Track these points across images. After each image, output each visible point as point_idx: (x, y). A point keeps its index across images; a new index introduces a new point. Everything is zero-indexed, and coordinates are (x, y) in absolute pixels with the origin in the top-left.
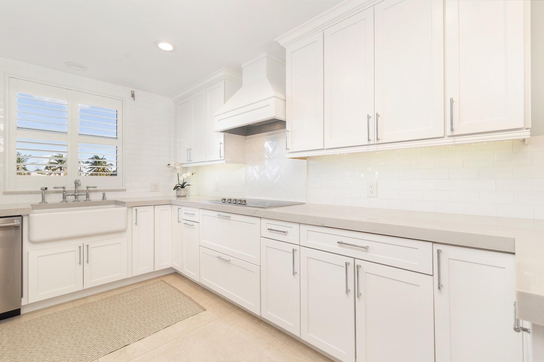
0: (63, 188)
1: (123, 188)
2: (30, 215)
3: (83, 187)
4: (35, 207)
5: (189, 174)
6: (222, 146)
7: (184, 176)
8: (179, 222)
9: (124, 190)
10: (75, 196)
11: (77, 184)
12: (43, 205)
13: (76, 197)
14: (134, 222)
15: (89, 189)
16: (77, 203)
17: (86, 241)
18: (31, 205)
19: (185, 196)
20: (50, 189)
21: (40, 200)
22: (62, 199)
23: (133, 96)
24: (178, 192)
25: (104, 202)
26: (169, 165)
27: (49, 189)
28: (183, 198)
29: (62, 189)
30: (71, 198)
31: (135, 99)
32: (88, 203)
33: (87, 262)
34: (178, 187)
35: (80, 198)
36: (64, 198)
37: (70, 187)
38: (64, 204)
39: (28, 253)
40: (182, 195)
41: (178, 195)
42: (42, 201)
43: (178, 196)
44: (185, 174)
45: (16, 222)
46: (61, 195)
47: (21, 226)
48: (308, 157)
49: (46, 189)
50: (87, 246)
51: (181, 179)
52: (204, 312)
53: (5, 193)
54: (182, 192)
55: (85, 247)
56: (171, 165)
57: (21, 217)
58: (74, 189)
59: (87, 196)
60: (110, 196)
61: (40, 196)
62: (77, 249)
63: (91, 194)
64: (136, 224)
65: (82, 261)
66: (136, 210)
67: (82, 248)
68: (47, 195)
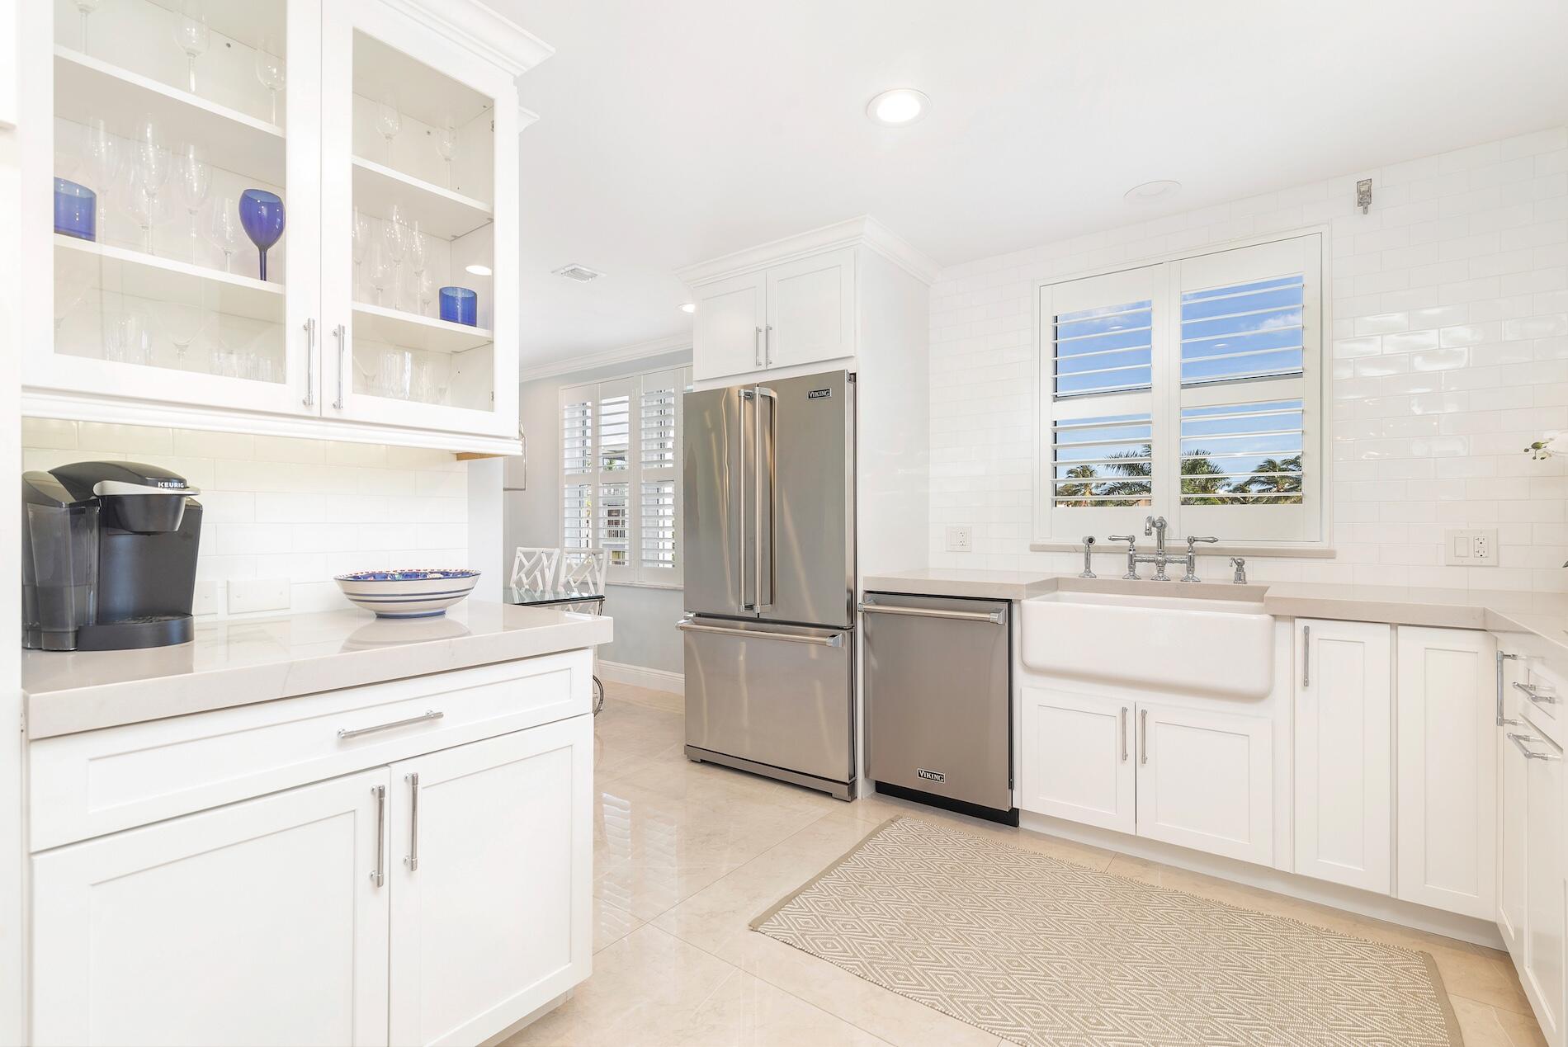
0: (1129, 539)
1: (1323, 546)
3: (1176, 538)
8: (1504, 721)
9: (1329, 555)
10: (1158, 563)
11: (1162, 528)
12: (1087, 582)
13: (1161, 565)
14: (1299, 675)
15: (1194, 544)
16: (1161, 587)
17: (1144, 699)
20: (1100, 541)
22: (1125, 571)
23: (1363, 199)
25: (1239, 590)
26: (1537, 445)
27: (1097, 543)
29: (1128, 543)
30: (1146, 571)
32: (1190, 589)
33: (1144, 759)
35: (1169, 569)
36: (1132, 566)
38: (1130, 585)
42: (1084, 571)
46: (1125, 560)
47: (1007, 625)
49: (1089, 539)
50: (1143, 713)
53: (1035, 548)
55: (1139, 715)
56: (1550, 447)
57: (1009, 604)
58: (1155, 544)
59: (1190, 565)
61: (1079, 558)
62: (1118, 713)
63: (1199, 562)
64: (1306, 683)
65: (1130, 751)
66: (1307, 629)
67: (1130, 715)
68: (1094, 558)
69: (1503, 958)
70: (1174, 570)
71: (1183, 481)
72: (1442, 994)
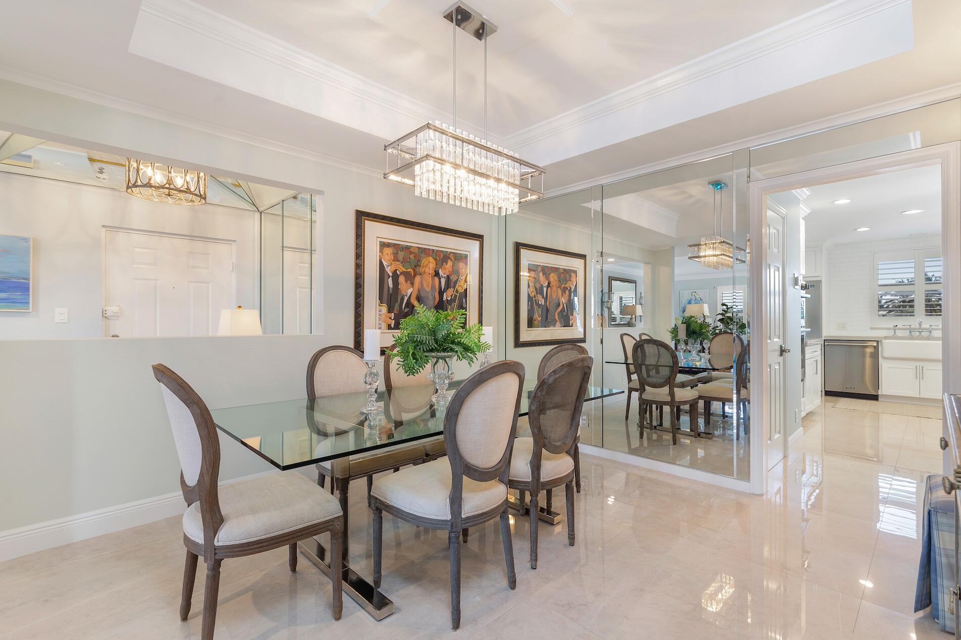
2: (885, 341)
3: (925, 325)
4: (886, 338)
10: (919, 332)
11: (921, 324)
12: (895, 337)
13: (921, 332)
16: (921, 338)
17: (921, 364)
21: (892, 334)
22: (908, 334)
27: (898, 327)
29: (909, 327)
30: (916, 333)
32: (930, 338)
33: (923, 378)
36: (911, 333)
37: (915, 325)
38: (911, 337)
39: (882, 364)
45: (873, 344)
46: (909, 331)
47: (877, 347)
50: (922, 367)
57: (878, 342)
58: (918, 327)
59: (930, 332)
61: (893, 331)
62: (914, 368)
63: (933, 331)
65: (918, 377)
67: (918, 368)
68: (897, 331)
70: (924, 334)
71: (926, 310)
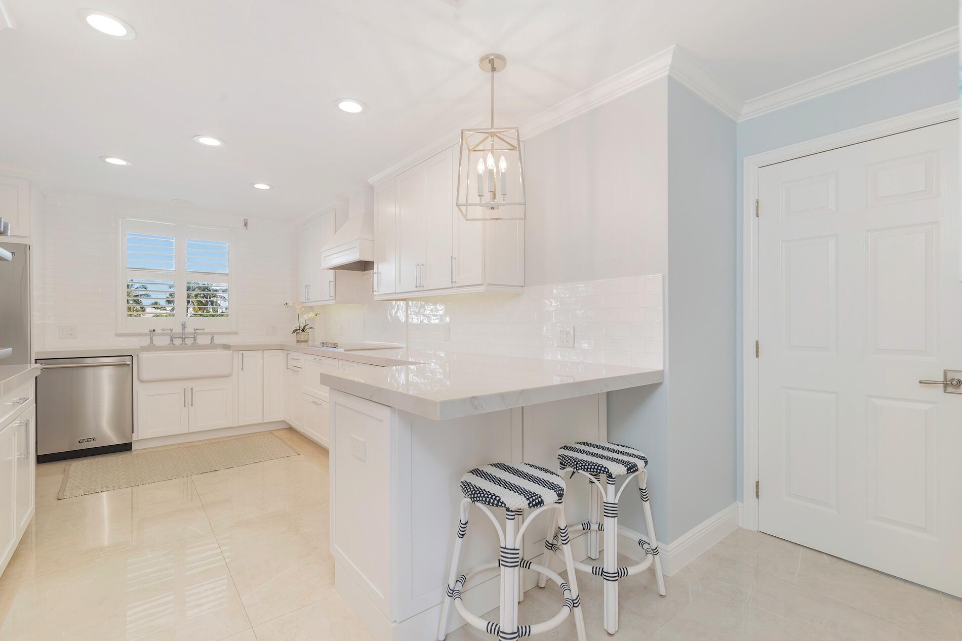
0: (170, 330)
1: (235, 331)
2: (139, 355)
3: (189, 330)
4: (144, 349)
5: (311, 315)
6: (332, 284)
7: (306, 317)
8: (287, 369)
9: (236, 333)
10: (182, 338)
11: (184, 326)
12: (152, 347)
13: (183, 339)
14: (241, 367)
15: (196, 331)
16: (184, 347)
17: (191, 384)
18: (140, 347)
19: (307, 341)
20: (158, 331)
21: (148, 342)
22: (169, 342)
23: (246, 224)
24: (298, 336)
25: (212, 346)
26: (286, 304)
27: (156, 332)
28: (303, 344)
29: (170, 332)
30: (178, 342)
31: (248, 228)
32: (196, 347)
33: (192, 405)
34: (297, 330)
35: (187, 340)
36: (172, 340)
37: (178, 330)
38: (172, 347)
39: (138, 392)
40: (302, 340)
41: (297, 339)
42: (151, 343)
43: (298, 341)
44: (307, 315)
45: (128, 360)
46: (169, 338)
47: (131, 365)
48: (407, 298)
49: (154, 331)
50: (192, 389)
51: (302, 321)
52: (297, 456)
54: (303, 336)
55: (190, 390)
56: (289, 304)
57: (131, 357)
58: (181, 331)
59: (195, 339)
60: (218, 340)
61: (149, 338)
62: (181, 391)
63: (198, 337)
64: (242, 369)
65: (187, 403)
66: (242, 354)
67: (186, 390)
68: (155, 338)
69: (291, 429)
70: (189, 341)
72: (274, 435)
